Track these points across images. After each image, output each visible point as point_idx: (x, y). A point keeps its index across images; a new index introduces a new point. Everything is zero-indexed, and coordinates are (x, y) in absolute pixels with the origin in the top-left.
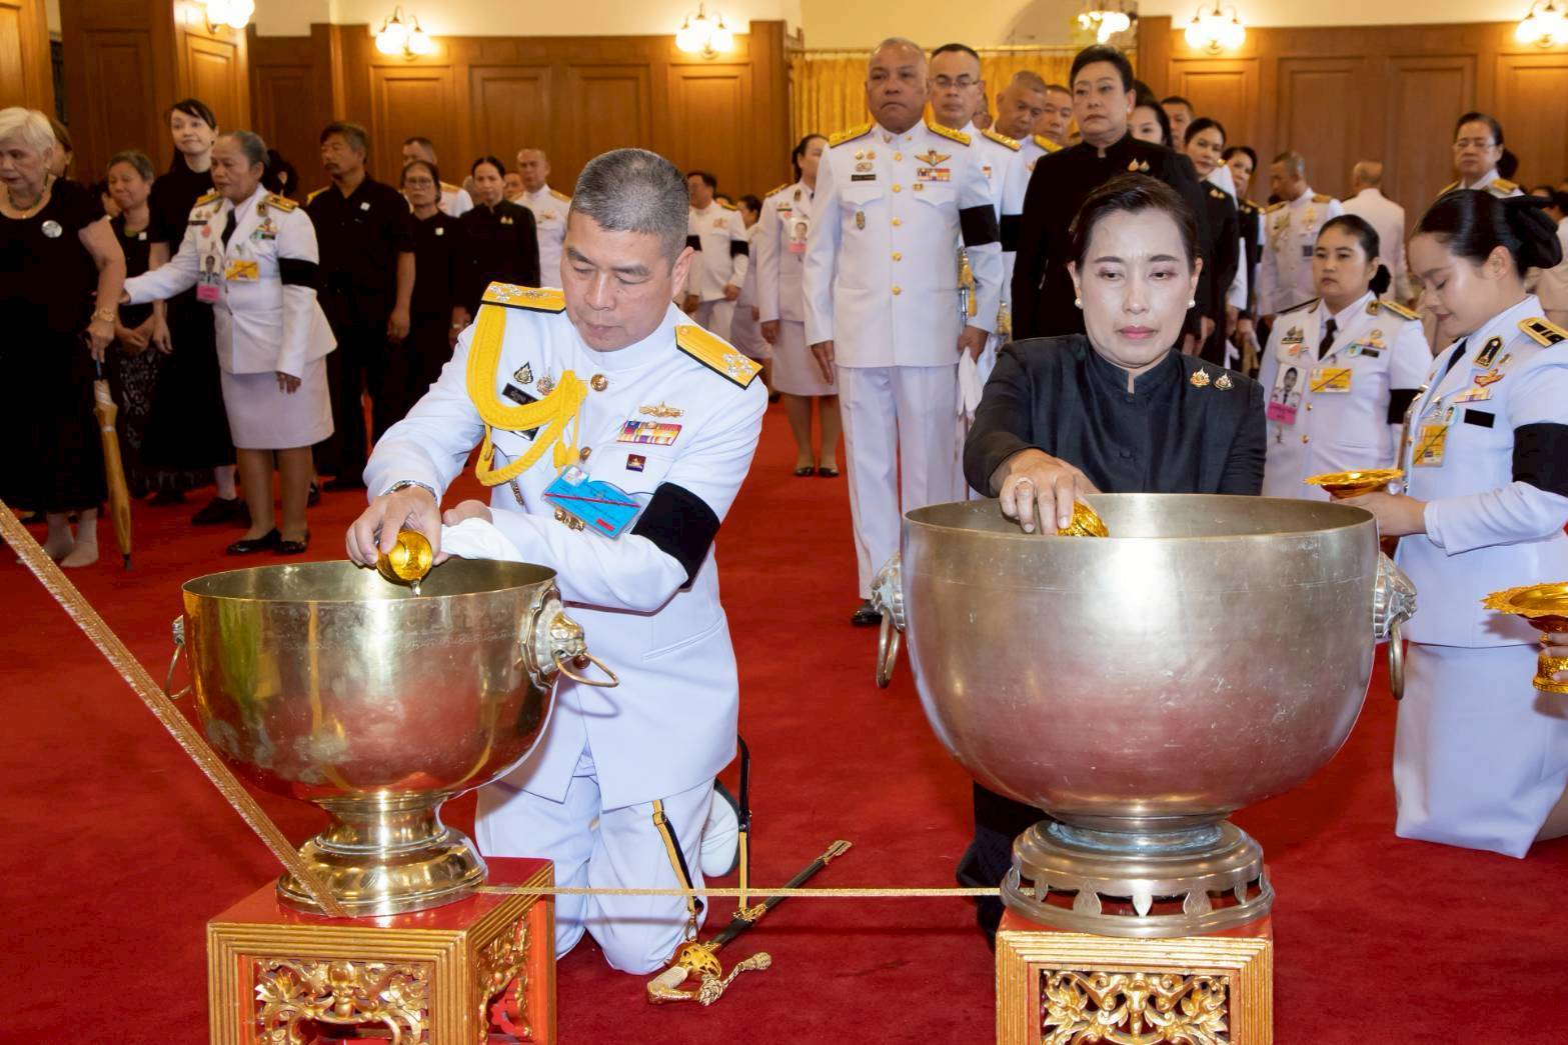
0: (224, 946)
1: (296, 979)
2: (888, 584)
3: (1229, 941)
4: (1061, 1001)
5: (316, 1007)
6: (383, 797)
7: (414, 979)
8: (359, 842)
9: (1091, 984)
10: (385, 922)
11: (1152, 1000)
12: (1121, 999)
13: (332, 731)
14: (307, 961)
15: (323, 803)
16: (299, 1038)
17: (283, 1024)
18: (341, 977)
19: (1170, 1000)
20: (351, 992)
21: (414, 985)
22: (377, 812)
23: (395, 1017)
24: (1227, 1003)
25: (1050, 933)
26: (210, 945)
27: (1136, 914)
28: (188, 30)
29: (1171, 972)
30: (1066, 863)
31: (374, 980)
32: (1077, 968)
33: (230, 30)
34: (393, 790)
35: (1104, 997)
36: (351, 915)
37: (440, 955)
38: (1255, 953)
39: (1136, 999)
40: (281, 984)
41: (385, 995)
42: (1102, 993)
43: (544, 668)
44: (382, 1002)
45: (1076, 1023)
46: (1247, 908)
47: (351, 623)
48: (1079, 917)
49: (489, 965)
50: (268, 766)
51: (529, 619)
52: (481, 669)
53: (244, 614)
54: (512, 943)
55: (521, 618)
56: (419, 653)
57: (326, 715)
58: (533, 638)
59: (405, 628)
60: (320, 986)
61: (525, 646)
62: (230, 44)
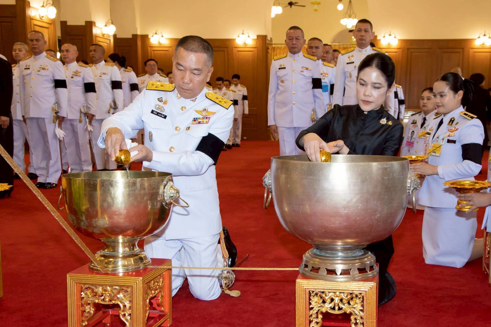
0: (72, 281)
1: (93, 291)
2: (267, 178)
3: (363, 283)
4: (315, 301)
5: (98, 299)
6: (120, 239)
7: (127, 292)
8: (113, 252)
9: (324, 295)
10: (121, 275)
11: (341, 300)
12: (332, 300)
13: (105, 218)
14: (96, 285)
15: (103, 240)
16: (94, 308)
17: (89, 304)
18: (106, 290)
19: (347, 300)
20: (108, 295)
21: (127, 293)
22: (118, 243)
23: (121, 302)
24: (363, 301)
25: (312, 280)
26: (68, 280)
27: (336, 274)
28: (97, 35)
29: (347, 292)
30: (318, 260)
31: (115, 292)
32: (320, 290)
33: (109, 36)
34: (124, 235)
35: (327, 299)
36: (109, 272)
37: (134, 284)
38: (371, 286)
39: (337, 300)
40: (89, 292)
41: (118, 296)
42: (327, 298)
43: (167, 201)
44: (118, 298)
45: (319, 307)
46: (370, 274)
47: (109, 186)
48: (320, 275)
49: (150, 288)
50: (85, 228)
51: (163, 187)
52: (149, 202)
53: (79, 183)
54: (158, 282)
55: (160, 186)
56: (129, 195)
57: (102, 213)
58: (164, 192)
59: (125, 188)
60: (100, 293)
61: (161, 194)
62: (108, 39)
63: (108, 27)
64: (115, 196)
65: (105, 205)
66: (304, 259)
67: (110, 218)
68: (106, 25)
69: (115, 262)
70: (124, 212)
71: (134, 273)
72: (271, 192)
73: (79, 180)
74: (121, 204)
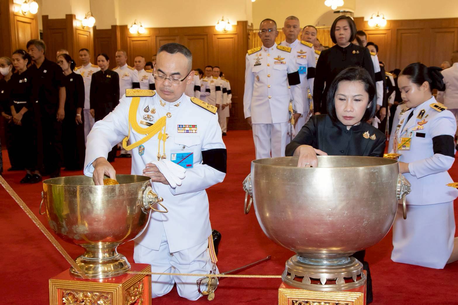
0: (54, 286)
1: (74, 297)
2: (248, 182)
3: (350, 293)
6: (100, 244)
7: (107, 298)
8: (93, 257)
10: (101, 281)
13: (84, 225)
14: (77, 291)
15: (83, 246)
18: (86, 297)
20: (89, 301)
21: (107, 300)
22: (98, 248)
25: (295, 289)
26: (50, 286)
27: (322, 284)
28: (77, 28)
29: (332, 302)
30: (301, 268)
31: (96, 298)
32: (303, 300)
33: (89, 28)
34: (103, 242)
36: (89, 279)
37: (114, 291)
38: (358, 297)
40: (70, 298)
41: (99, 302)
43: (146, 207)
44: (98, 304)
46: (357, 283)
47: (88, 192)
48: (304, 285)
49: (130, 295)
50: (65, 234)
51: (141, 192)
52: (128, 207)
53: (59, 189)
54: (137, 288)
55: (139, 192)
56: (108, 201)
57: (82, 219)
58: (142, 197)
59: (104, 194)
60: (81, 299)
61: (140, 200)
62: (88, 32)
63: (88, 19)
64: (94, 203)
65: (85, 211)
66: (287, 266)
67: (90, 224)
68: (86, 18)
69: (95, 267)
70: (103, 218)
71: (114, 279)
72: (252, 197)
73: (59, 186)
74: (101, 210)
